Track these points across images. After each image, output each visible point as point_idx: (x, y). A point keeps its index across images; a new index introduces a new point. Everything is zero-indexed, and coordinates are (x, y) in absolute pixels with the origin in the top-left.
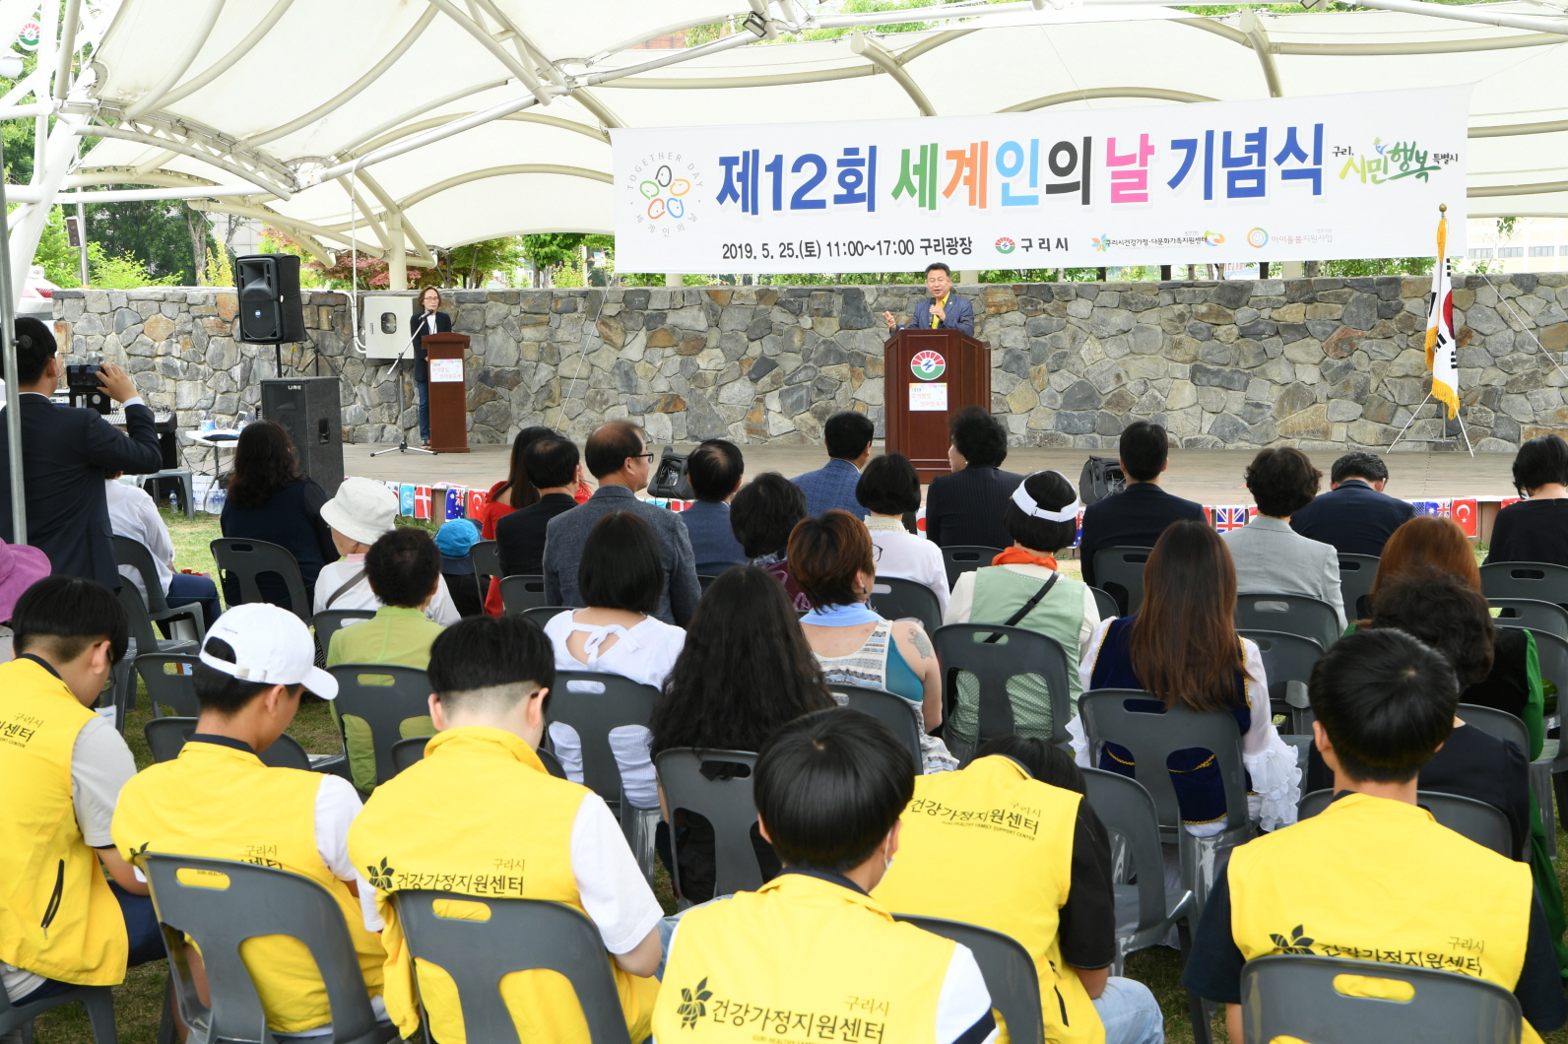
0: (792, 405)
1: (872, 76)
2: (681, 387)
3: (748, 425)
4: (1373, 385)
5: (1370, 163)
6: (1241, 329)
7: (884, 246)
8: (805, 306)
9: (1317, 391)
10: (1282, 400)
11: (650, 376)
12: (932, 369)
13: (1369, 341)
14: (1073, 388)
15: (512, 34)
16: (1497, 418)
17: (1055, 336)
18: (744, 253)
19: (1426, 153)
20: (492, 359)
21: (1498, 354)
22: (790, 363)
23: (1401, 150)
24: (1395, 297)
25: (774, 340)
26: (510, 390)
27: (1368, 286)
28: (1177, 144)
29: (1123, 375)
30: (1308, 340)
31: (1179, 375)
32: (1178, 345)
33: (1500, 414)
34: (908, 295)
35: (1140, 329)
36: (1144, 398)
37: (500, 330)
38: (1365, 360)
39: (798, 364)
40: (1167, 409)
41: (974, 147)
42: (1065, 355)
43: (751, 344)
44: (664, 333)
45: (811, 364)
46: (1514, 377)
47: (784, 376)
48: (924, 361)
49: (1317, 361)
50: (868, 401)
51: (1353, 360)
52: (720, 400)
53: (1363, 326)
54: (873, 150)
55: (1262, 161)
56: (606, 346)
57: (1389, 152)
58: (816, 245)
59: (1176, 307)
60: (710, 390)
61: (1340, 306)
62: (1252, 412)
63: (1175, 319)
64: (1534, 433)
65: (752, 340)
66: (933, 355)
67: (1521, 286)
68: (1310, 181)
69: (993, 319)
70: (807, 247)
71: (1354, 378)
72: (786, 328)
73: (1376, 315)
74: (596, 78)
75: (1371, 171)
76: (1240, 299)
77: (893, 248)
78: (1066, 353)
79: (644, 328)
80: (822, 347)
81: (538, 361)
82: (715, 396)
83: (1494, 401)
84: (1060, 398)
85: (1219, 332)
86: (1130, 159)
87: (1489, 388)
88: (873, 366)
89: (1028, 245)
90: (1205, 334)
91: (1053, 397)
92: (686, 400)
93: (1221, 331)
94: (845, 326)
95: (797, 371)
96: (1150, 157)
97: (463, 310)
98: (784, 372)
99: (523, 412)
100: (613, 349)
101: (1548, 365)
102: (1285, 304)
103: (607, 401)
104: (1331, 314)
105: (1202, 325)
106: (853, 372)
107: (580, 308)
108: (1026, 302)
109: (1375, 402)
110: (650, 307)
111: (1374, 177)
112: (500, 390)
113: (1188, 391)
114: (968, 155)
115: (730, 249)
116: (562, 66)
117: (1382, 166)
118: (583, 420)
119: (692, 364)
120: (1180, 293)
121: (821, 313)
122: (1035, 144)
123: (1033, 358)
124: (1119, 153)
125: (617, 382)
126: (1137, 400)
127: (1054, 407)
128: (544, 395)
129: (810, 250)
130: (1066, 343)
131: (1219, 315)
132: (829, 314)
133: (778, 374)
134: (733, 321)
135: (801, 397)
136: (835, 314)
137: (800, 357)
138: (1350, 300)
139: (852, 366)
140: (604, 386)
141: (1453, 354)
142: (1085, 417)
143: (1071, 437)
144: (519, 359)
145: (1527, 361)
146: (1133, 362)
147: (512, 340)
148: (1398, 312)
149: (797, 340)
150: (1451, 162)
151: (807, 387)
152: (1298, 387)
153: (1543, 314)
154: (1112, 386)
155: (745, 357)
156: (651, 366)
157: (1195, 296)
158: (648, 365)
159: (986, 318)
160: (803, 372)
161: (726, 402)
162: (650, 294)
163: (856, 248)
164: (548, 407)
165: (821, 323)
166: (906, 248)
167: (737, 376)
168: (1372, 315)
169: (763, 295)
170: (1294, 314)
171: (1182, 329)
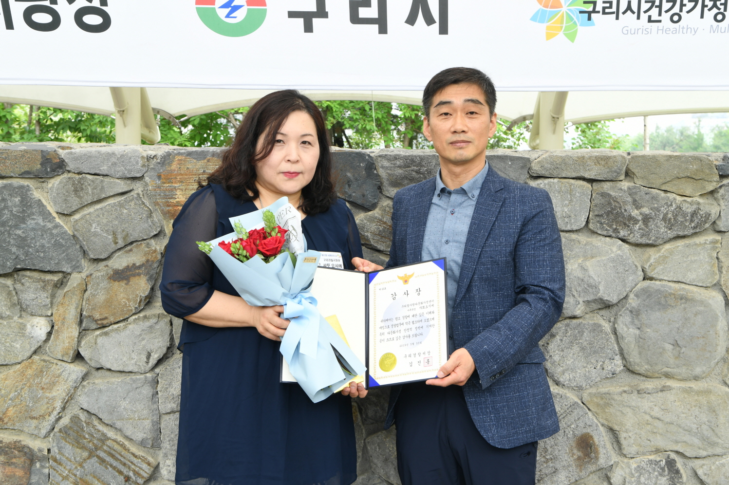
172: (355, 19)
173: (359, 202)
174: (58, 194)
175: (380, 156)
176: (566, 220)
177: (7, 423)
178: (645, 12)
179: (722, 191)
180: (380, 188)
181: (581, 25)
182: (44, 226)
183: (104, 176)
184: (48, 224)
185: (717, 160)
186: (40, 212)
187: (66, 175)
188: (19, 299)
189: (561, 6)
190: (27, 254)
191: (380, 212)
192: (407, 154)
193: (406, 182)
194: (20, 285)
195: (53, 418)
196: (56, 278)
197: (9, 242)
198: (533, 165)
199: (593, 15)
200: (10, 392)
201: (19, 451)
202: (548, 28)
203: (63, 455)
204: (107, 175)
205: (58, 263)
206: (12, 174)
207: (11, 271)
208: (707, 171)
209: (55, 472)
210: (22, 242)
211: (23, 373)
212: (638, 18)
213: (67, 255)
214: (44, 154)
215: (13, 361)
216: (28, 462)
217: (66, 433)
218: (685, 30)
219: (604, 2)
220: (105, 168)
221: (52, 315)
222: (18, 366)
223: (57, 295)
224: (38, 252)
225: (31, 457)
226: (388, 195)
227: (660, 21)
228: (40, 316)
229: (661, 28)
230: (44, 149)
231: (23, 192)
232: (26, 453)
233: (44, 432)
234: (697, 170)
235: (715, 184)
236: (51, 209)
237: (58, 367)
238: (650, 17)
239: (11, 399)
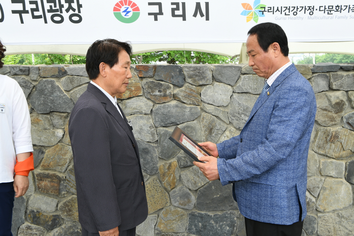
14: (210, 186)
31: (333, 173)
63: (330, 108)
84: (193, 198)
89: (158, 12)
91: (186, 196)
108: (152, 87)
120: (336, 78)
123: (162, 152)
127: (186, 207)
171: (338, 120)
172: (174, 15)
173: (177, 84)
174: (64, 83)
175: (184, 67)
176: (255, 90)
177: (50, 167)
178: (284, 11)
179: (313, 79)
180: (185, 79)
181: (260, 16)
182: (60, 95)
183: (81, 76)
184: (61, 95)
185: (311, 67)
186: (58, 90)
187: (67, 76)
188: (52, 123)
189: (252, 9)
190: (54, 106)
191: (185, 88)
192: (195, 66)
193: (194, 76)
194: (52, 117)
195: (66, 166)
196: (65, 115)
197: (48, 102)
198: (242, 69)
199: (264, 12)
200: (51, 156)
201: (55, 177)
202: (247, 18)
203: (71, 179)
204: (82, 76)
205: (65, 109)
206: (48, 76)
207: (49, 112)
208: (308, 71)
209: (68, 185)
210: (52, 101)
211: (55, 150)
212: (281, 13)
213: (69, 106)
214: (59, 68)
215: (51, 145)
216: (59, 181)
217: (71, 171)
218: (299, 18)
219: (268, 7)
220: (81, 73)
221: (64, 128)
222: (53, 147)
223: (66, 121)
224: (58, 105)
225: (60, 179)
226: (188, 82)
227: (289, 15)
228: (60, 129)
229: (290, 17)
230: (59, 67)
231: (52, 83)
232: (58, 178)
233: (63, 171)
234: (304, 71)
235: (310, 76)
236: (62, 89)
237: (67, 147)
238: (285, 13)
239: (51, 159)
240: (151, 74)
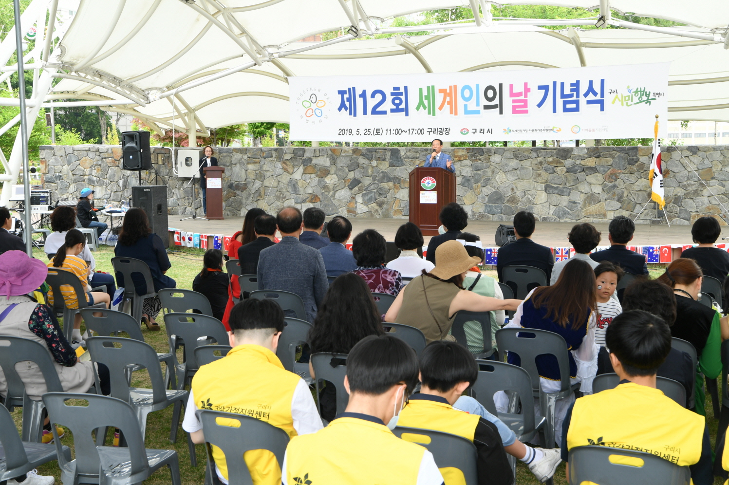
0: (368, 200)
1: (404, 55)
2: (318, 191)
3: (348, 209)
4: (626, 194)
5: (625, 97)
6: (567, 169)
7: (411, 131)
8: (374, 156)
9: (601, 196)
10: (585, 200)
11: (305, 186)
12: (430, 185)
13: (624, 175)
14: (493, 194)
15: (245, 34)
16: (680, 210)
17: (484, 171)
18: (348, 133)
19: (650, 92)
20: (234, 178)
21: (681, 181)
22: (367, 181)
23: (639, 91)
24: (636, 155)
25: (360, 171)
26: (242, 192)
27: (624, 150)
28: (540, 88)
29: (515, 188)
30: (597, 174)
31: (540, 189)
32: (539, 175)
33: (682, 208)
34: (419, 152)
35: (523, 168)
36: (524, 199)
37: (238, 165)
38: (622, 183)
39: (370, 182)
40: (534, 204)
41: (450, 87)
42: (489, 179)
43: (350, 173)
44: (311, 167)
45: (376, 182)
46: (688, 191)
47: (364, 187)
48: (427, 181)
49: (601, 183)
50: (401, 198)
51: (617, 183)
52: (336, 197)
53: (621, 168)
54: (406, 88)
55: (578, 96)
56: (285, 173)
57: (633, 92)
58: (381, 130)
59: (538, 158)
60: (331, 193)
61: (611, 159)
62: (572, 206)
63: (538, 164)
64: (697, 216)
65: (350, 171)
66: (431, 178)
67: (691, 151)
68: (599, 105)
69: (457, 163)
70: (377, 131)
71: (617, 191)
72: (365, 166)
73: (627, 163)
74: (282, 54)
75: (626, 100)
76: (567, 155)
77: (415, 132)
78: (490, 178)
79: (302, 165)
80: (381, 175)
81: (255, 179)
82: (333, 196)
83: (679, 202)
84: (487, 199)
85: (558, 170)
86: (520, 94)
87: (677, 196)
88: (404, 183)
89: (475, 131)
90: (551, 171)
91: (483, 198)
92: (321, 197)
93: (558, 169)
94: (391, 165)
95: (370, 185)
96: (528, 93)
97: (222, 156)
98: (364, 185)
99: (248, 202)
100: (288, 174)
101: (703, 186)
102: (587, 158)
103: (285, 198)
104: (607, 163)
105: (550, 167)
106: (395, 185)
107: (274, 156)
108: (472, 156)
109: (627, 202)
110: (305, 156)
111: (627, 103)
112: (238, 192)
113: (543, 196)
114: (448, 91)
115: (342, 131)
116: (267, 49)
117: (630, 98)
118: (275, 205)
119: (323, 181)
120: (540, 152)
121: (381, 159)
122: (477, 86)
123: (475, 180)
124: (515, 91)
125: (290, 189)
126: (521, 200)
127: (484, 202)
128: (257, 194)
129: (378, 132)
130: (489, 174)
131: (558, 162)
132: (384, 160)
133: (362, 186)
134: (342, 162)
135: (372, 196)
136: (387, 160)
137: (371, 179)
138: (616, 157)
139: (394, 183)
140: (284, 191)
141: (661, 181)
142: (498, 207)
143: (491, 216)
144: (246, 178)
145: (693, 185)
146: (519, 182)
147: (243, 170)
148: (637, 162)
149: (370, 171)
150: (660, 96)
151: (374, 192)
152: (592, 194)
153: (701, 164)
154: (510, 193)
155: (347, 178)
156: (305, 182)
157: (547, 154)
158: (304, 181)
159: (454, 162)
160: (373, 186)
161: (338, 198)
162: (305, 150)
163: (398, 132)
164: (259, 200)
165: (381, 164)
166: (421, 131)
167: (343, 187)
168: (625, 163)
169: (355, 151)
170: (591, 162)
171: (541, 168)
240: (471, 151)
